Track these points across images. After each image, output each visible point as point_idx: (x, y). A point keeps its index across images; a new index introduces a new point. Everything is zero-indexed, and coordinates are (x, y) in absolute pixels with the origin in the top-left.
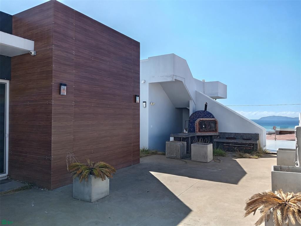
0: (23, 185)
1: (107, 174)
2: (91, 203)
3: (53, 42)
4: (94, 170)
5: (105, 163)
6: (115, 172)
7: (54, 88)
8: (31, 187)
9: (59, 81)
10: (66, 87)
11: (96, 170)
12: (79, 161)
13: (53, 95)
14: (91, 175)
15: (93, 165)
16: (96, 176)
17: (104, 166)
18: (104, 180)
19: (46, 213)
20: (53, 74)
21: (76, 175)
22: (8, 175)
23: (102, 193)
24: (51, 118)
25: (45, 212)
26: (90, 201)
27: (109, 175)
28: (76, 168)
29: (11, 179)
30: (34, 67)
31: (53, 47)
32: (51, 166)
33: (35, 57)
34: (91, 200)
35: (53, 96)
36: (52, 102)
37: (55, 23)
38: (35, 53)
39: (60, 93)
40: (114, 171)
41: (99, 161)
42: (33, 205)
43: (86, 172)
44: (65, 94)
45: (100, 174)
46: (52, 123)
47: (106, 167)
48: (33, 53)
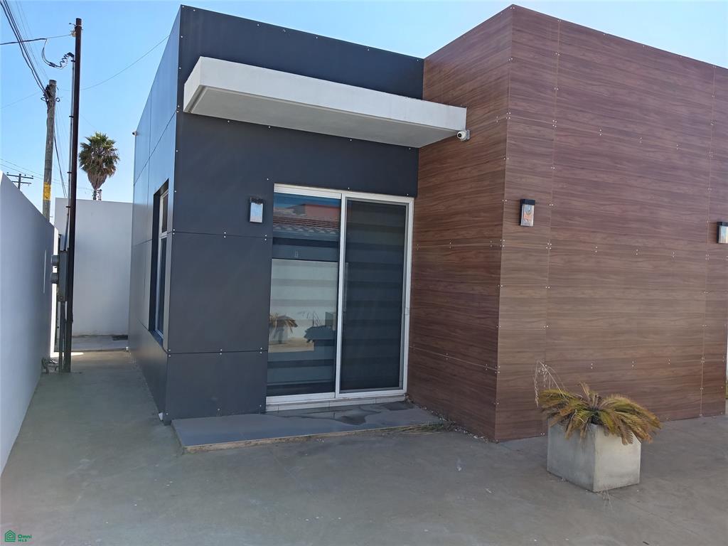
0: (436, 420)
1: (636, 429)
2: (591, 493)
3: (508, 105)
4: (602, 416)
5: (629, 402)
6: (658, 427)
7: (509, 211)
8: (453, 426)
9: (519, 194)
10: (533, 207)
11: (608, 414)
12: (565, 385)
13: (504, 225)
14: (595, 426)
15: (599, 401)
16: (607, 430)
17: (628, 408)
18: (629, 445)
19: (487, 492)
20: (506, 179)
21: (556, 419)
22: (407, 394)
23: (622, 476)
24: (499, 280)
25: (487, 490)
26: (590, 489)
27: (640, 434)
28: (556, 402)
29: (412, 402)
30: (465, 166)
31: (509, 116)
32: (496, 388)
33: (468, 143)
34: (592, 485)
35: (504, 231)
36: (501, 243)
37: (515, 60)
38: (467, 135)
39: (520, 222)
40: (654, 423)
41: (614, 393)
42: (460, 469)
43: (581, 416)
44: (532, 223)
45: (619, 427)
46: (501, 290)
47: (633, 411)
48: (464, 135)
